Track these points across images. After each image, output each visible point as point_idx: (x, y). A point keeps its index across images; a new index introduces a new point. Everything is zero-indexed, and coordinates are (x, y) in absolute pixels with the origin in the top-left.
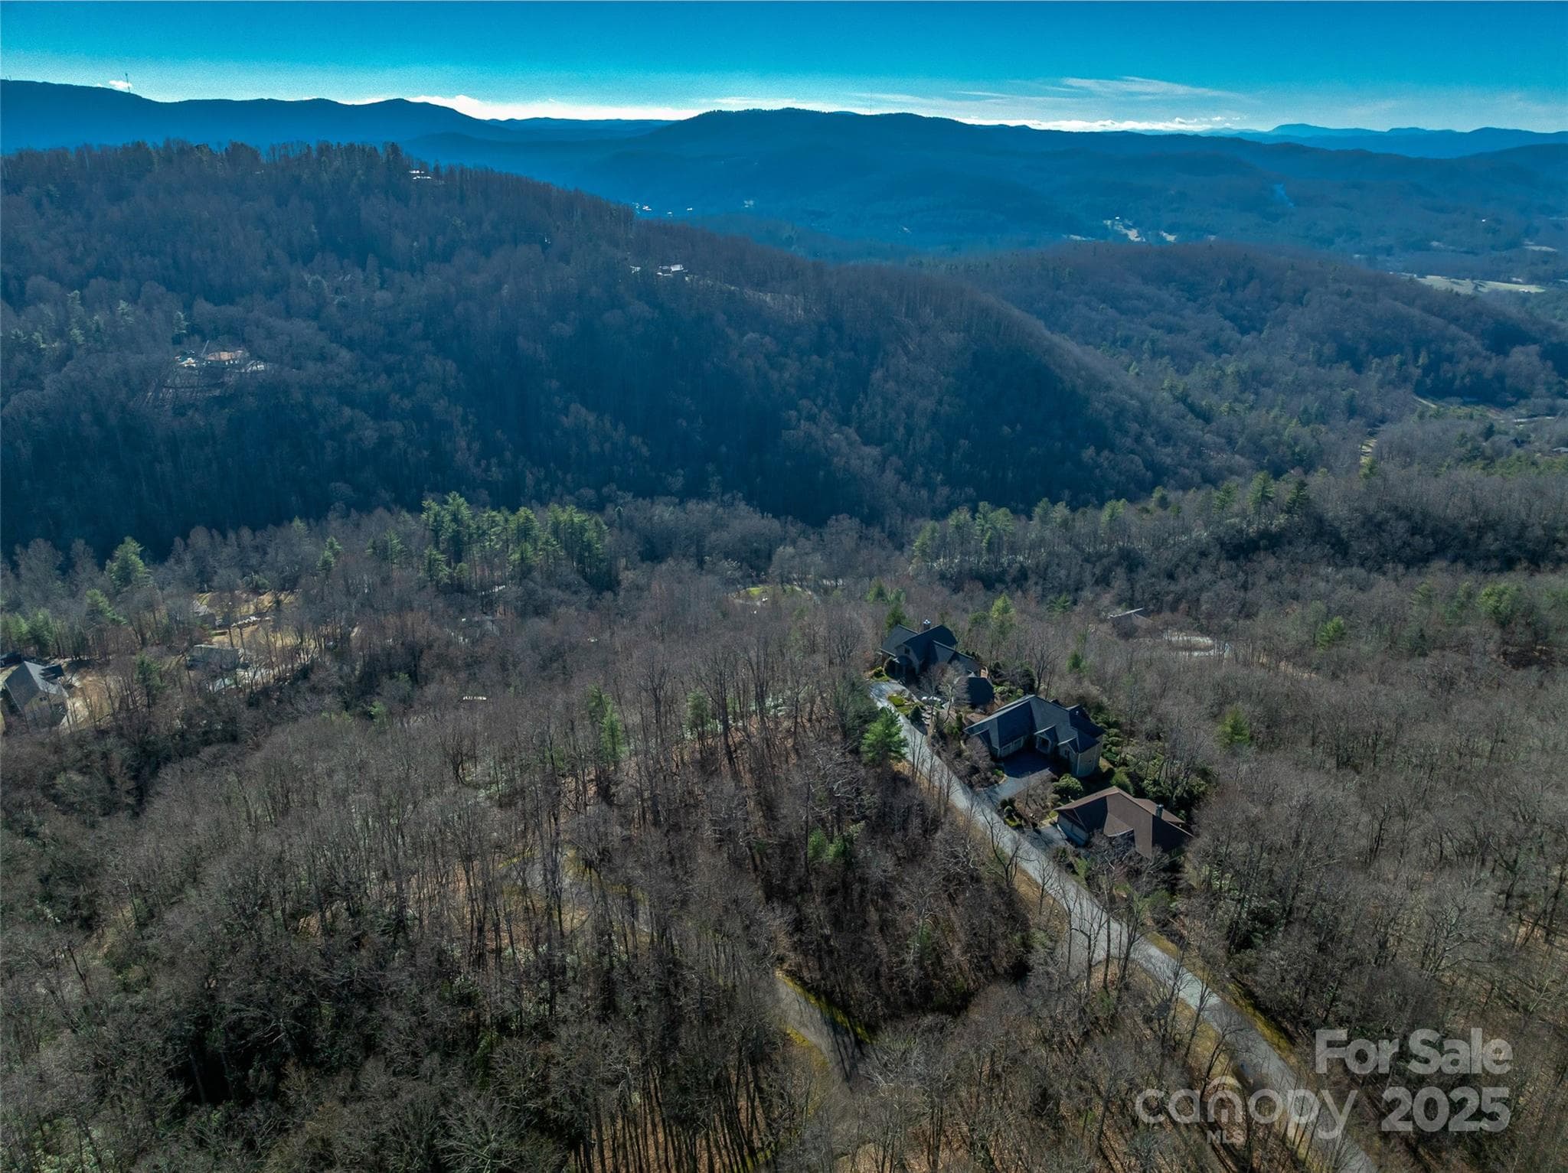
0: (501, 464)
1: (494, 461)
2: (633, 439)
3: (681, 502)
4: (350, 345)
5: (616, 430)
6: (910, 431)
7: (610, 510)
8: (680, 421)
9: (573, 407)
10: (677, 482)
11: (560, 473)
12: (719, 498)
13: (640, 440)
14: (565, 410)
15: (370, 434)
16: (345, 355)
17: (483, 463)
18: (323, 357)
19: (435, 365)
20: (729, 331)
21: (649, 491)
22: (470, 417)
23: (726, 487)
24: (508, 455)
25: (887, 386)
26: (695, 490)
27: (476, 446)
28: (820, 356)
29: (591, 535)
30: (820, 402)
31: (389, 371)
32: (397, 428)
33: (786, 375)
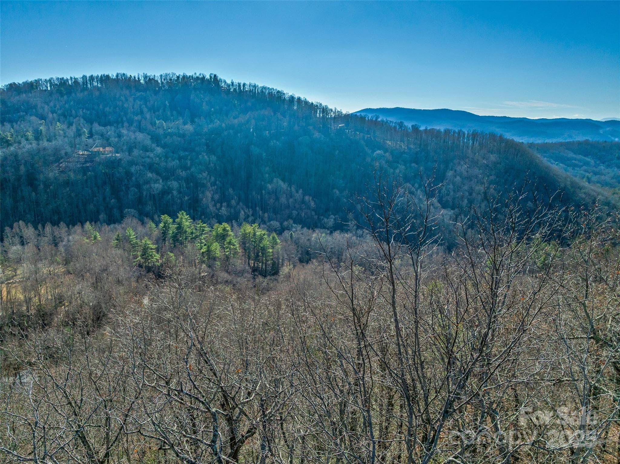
0: (229, 206)
1: (225, 204)
2: (307, 198)
3: (331, 233)
4: (164, 146)
5: (297, 192)
6: (471, 202)
7: (287, 234)
8: (335, 190)
9: (275, 180)
10: (330, 221)
11: (261, 212)
12: (354, 232)
13: (311, 198)
14: (271, 182)
15: (158, 186)
16: (159, 150)
17: (218, 205)
18: (146, 149)
19: (204, 157)
20: (366, 148)
21: (312, 225)
22: (217, 182)
23: (358, 227)
24: (233, 202)
25: (456, 180)
26: (340, 227)
27: (217, 197)
28: (417, 164)
29: (266, 242)
30: (417, 185)
31: (180, 159)
32: (175, 184)
33: (397, 171)
